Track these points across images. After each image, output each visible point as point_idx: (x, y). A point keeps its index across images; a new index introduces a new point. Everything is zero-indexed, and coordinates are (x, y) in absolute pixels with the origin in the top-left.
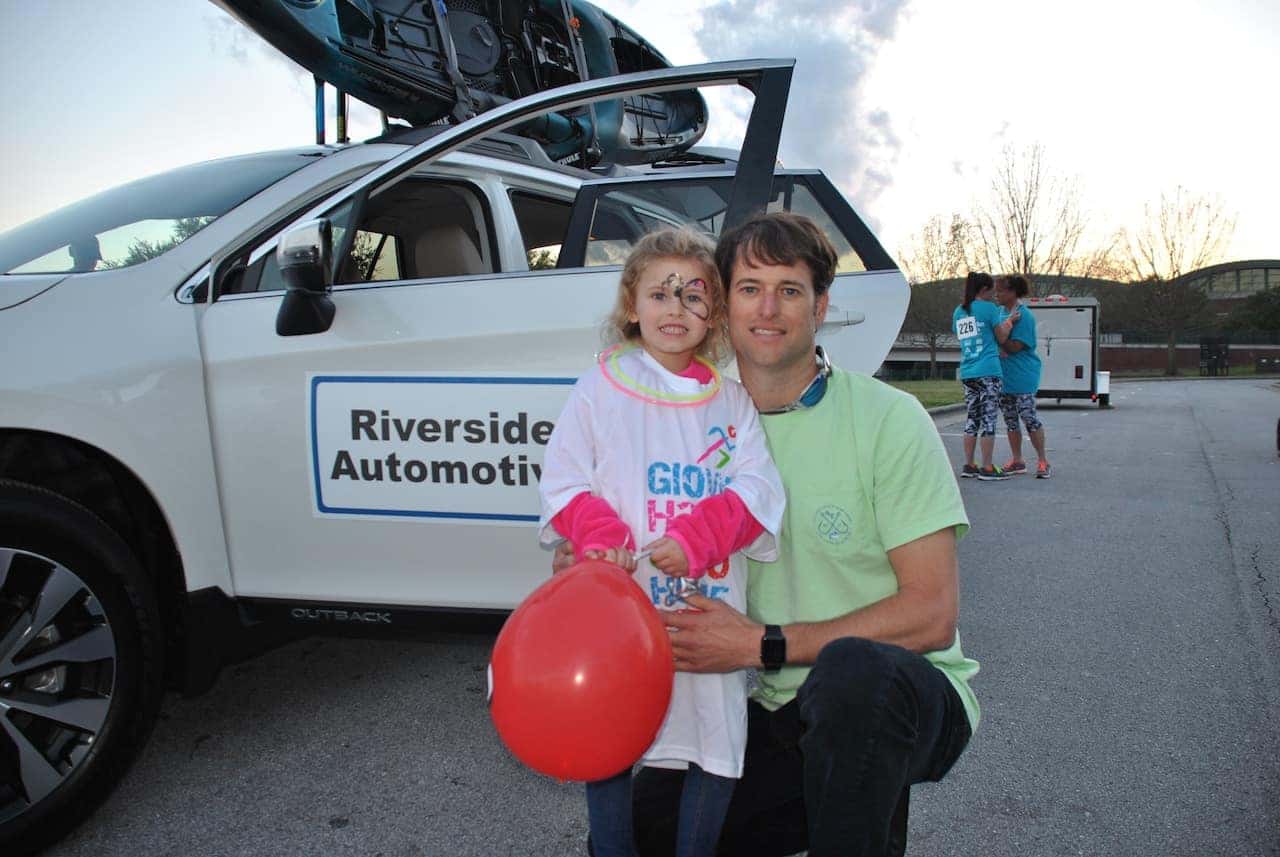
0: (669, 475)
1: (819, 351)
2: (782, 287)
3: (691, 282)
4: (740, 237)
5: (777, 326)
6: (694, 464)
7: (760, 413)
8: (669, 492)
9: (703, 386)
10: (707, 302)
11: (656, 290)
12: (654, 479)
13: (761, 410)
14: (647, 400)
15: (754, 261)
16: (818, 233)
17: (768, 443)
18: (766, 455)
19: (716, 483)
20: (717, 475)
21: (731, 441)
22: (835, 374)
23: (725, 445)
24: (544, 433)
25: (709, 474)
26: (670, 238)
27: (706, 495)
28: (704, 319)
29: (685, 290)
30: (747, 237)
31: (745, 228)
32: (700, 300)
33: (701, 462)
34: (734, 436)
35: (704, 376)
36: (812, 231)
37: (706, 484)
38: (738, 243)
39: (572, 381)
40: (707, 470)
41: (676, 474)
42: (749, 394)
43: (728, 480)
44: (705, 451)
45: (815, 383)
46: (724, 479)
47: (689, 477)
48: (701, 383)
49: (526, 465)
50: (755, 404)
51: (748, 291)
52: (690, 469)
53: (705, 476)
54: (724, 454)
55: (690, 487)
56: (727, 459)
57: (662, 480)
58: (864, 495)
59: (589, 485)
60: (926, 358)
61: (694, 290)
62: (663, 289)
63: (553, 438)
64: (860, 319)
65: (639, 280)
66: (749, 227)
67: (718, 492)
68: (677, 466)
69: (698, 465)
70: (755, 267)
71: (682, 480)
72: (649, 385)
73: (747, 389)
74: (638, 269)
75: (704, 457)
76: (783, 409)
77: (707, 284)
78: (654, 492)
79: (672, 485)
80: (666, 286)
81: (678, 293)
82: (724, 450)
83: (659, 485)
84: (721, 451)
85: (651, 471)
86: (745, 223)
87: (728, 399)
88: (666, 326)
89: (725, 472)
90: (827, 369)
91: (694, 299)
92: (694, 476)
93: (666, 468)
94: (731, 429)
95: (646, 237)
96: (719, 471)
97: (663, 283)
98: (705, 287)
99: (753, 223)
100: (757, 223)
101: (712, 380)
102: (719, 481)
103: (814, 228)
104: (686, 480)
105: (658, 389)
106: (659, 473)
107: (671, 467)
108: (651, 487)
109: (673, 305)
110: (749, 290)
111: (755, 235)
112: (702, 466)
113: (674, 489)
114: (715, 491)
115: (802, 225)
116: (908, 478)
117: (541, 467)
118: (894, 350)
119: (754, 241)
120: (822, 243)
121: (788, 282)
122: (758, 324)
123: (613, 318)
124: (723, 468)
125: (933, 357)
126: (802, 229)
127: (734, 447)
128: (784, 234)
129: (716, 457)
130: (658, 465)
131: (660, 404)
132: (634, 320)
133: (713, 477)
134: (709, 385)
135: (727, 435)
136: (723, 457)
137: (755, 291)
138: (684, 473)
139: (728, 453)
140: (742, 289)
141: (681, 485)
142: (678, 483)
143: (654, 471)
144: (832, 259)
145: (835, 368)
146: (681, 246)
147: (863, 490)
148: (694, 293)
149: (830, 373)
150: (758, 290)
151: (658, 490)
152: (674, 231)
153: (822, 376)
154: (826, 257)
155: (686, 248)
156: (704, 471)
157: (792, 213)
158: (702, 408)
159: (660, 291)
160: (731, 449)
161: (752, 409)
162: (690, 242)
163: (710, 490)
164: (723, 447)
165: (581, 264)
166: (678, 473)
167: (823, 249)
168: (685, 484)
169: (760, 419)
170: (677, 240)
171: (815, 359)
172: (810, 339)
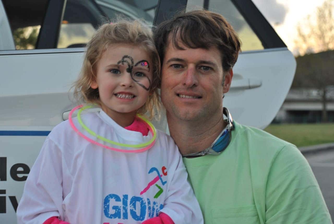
0: (120, 204)
1: (225, 112)
2: (200, 65)
3: (139, 62)
4: (171, 27)
5: (195, 93)
6: (139, 195)
7: (183, 157)
8: (120, 217)
9: (145, 136)
10: (150, 78)
11: (114, 68)
12: (108, 206)
13: (184, 155)
14: (105, 147)
15: (181, 44)
16: (227, 26)
17: (189, 179)
18: (189, 188)
19: (154, 209)
20: (154, 203)
21: (164, 178)
22: (237, 129)
23: (159, 181)
24: (20, 172)
25: (149, 203)
26: (125, 28)
27: (146, 218)
28: (147, 89)
29: (134, 67)
30: (177, 27)
31: (175, 21)
32: (145, 75)
33: (144, 194)
34: (165, 174)
35: (145, 130)
36: (223, 24)
37: (147, 210)
38: (169, 32)
39: (46, 133)
40: (148, 199)
41: (125, 203)
42: (175, 143)
43: (162, 207)
44: (146, 186)
45: (223, 135)
46: (159, 206)
47: (134, 206)
48: (144, 135)
49: (5, 197)
50: (180, 150)
51: (175, 67)
52: (135, 199)
53: (147, 204)
54: (159, 187)
55: (135, 213)
56: (161, 191)
57: (115, 208)
58: (258, 218)
59: (58, 211)
60: (318, 107)
61: (141, 69)
62: (119, 67)
63: (30, 176)
64: (258, 84)
65: (100, 58)
66: (178, 20)
67: (155, 215)
68: (126, 197)
69: (141, 196)
70: (182, 49)
71: (129, 208)
72: (106, 136)
73: (173, 139)
74: (100, 49)
75: (145, 190)
76: (200, 154)
77: (150, 64)
78: (108, 217)
79: (122, 211)
80: (121, 64)
81: (130, 70)
82: (159, 185)
83: (112, 212)
84: (157, 185)
85: (106, 201)
86: (175, 18)
87: (161, 146)
88: (120, 93)
89: (160, 200)
90: (231, 125)
91: (140, 74)
92: (138, 204)
93: (118, 199)
94: (164, 169)
95: (106, 25)
96: (156, 200)
97: (119, 63)
98: (149, 67)
99: (180, 18)
100: (183, 17)
101: (150, 132)
102: (156, 208)
103: (225, 23)
104: (132, 208)
105: (112, 139)
106: (113, 202)
107: (122, 198)
108: (106, 212)
109: (125, 79)
110: (177, 66)
111: (182, 27)
112: (145, 197)
113: (124, 214)
114: (153, 214)
115: (216, 20)
116: (291, 206)
117: (17, 199)
118: (287, 101)
119: (181, 30)
120: (230, 34)
121: (204, 62)
122: (182, 91)
123: (79, 84)
124: (159, 197)
125: (325, 106)
126: (216, 23)
127: (166, 182)
128: (203, 26)
129: (154, 190)
130: (112, 196)
131: (114, 149)
132: (94, 87)
133: (152, 205)
134: (148, 136)
135: (161, 173)
136: (159, 190)
137: (181, 67)
138: (131, 203)
139: (162, 187)
140: (171, 66)
141: (129, 212)
142: (126, 211)
143: (109, 201)
144: (236, 46)
145: (237, 124)
146: (134, 36)
147: (258, 215)
148: (140, 71)
149: (233, 128)
150: (183, 67)
151: (112, 215)
152: (128, 23)
153: (227, 130)
154: (232, 44)
155: (137, 37)
156: (146, 201)
157: (210, 12)
158: (145, 154)
159: (116, 68)
160: (164, 183)
161: (178, 154)
162: (139, 33)
163: (150, 214)
164: (159, 183)
165: (55, 46)
166: (127, 202)
167: (231, 38)
168: (131, 211)
169: (184, 161)
170: (130, 31)
171: (222, 117)
172: (220, 102)
